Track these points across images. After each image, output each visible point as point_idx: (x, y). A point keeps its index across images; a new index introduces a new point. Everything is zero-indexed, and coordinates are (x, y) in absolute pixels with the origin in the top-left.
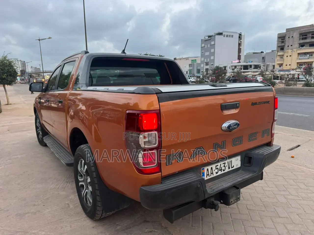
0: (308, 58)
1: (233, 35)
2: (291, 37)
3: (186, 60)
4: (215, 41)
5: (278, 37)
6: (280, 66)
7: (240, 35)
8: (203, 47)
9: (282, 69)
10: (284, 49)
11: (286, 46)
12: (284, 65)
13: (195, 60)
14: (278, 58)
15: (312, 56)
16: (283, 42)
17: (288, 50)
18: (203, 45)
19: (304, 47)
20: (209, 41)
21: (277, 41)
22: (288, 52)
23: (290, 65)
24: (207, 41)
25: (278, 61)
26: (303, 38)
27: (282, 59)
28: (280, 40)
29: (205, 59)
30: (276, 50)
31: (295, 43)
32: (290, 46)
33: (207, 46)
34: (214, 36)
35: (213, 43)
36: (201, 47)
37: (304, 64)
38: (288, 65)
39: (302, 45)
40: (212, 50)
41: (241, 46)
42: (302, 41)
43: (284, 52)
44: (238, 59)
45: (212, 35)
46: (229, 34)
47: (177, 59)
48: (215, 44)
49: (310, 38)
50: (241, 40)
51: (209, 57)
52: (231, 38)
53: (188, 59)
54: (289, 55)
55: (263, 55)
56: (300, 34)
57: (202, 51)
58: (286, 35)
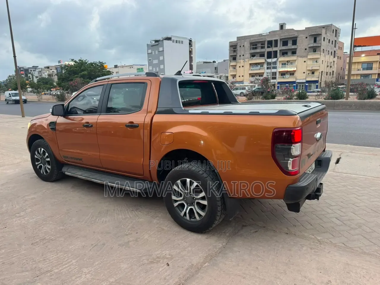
0: (259, 69)
1: (183, 41)
2: (242, 46)
3: (130, 68)
4: (163, 46)
5: (230, 46)
6: (233, 78)
7: (190, 41)
8: (150, 53)
9: (235, 81)
10: (237, 59)
11: (238, 56)
12: (237, 76)
13: (142, 69)
14: (231, 69)
15: (263, 66)
16: (235, 51)
17: (240, 60)
18: (150, 51)
19: (255, 58)
20: (157, 46)
21: (229, 50)
22: (240, 62)
23: (243, 76)
24: (154, 47)
25: (231, 72)
26: (253, 47)
27: (235, 69)
28: (232, 49)
29: (154, 68)
30: (228, 59)
31: (246, 53)
32: (242, 56)
33: (155, 52)
34: (161, 41)
35: (161, 49)
36: (148, 54)
37: (256, 75)
38: (241, 76)
39: (253, 55)
40: (161, 58)
41: (192, 54)
42: (253, 51)
43: (237, 62)
44: (190, 70)
45: (159, 40)
46: (178, 39)
47: (118, 67)
48: (163, 51)
49: (260, 48)
50: (192, 48)
51: (158, 65)
52: (181, 44)
53: (132, 67)
54: (241, 65)
55: (216, 65)
56: (250, 44)
57: (149, 59)
58: (237, 43)
